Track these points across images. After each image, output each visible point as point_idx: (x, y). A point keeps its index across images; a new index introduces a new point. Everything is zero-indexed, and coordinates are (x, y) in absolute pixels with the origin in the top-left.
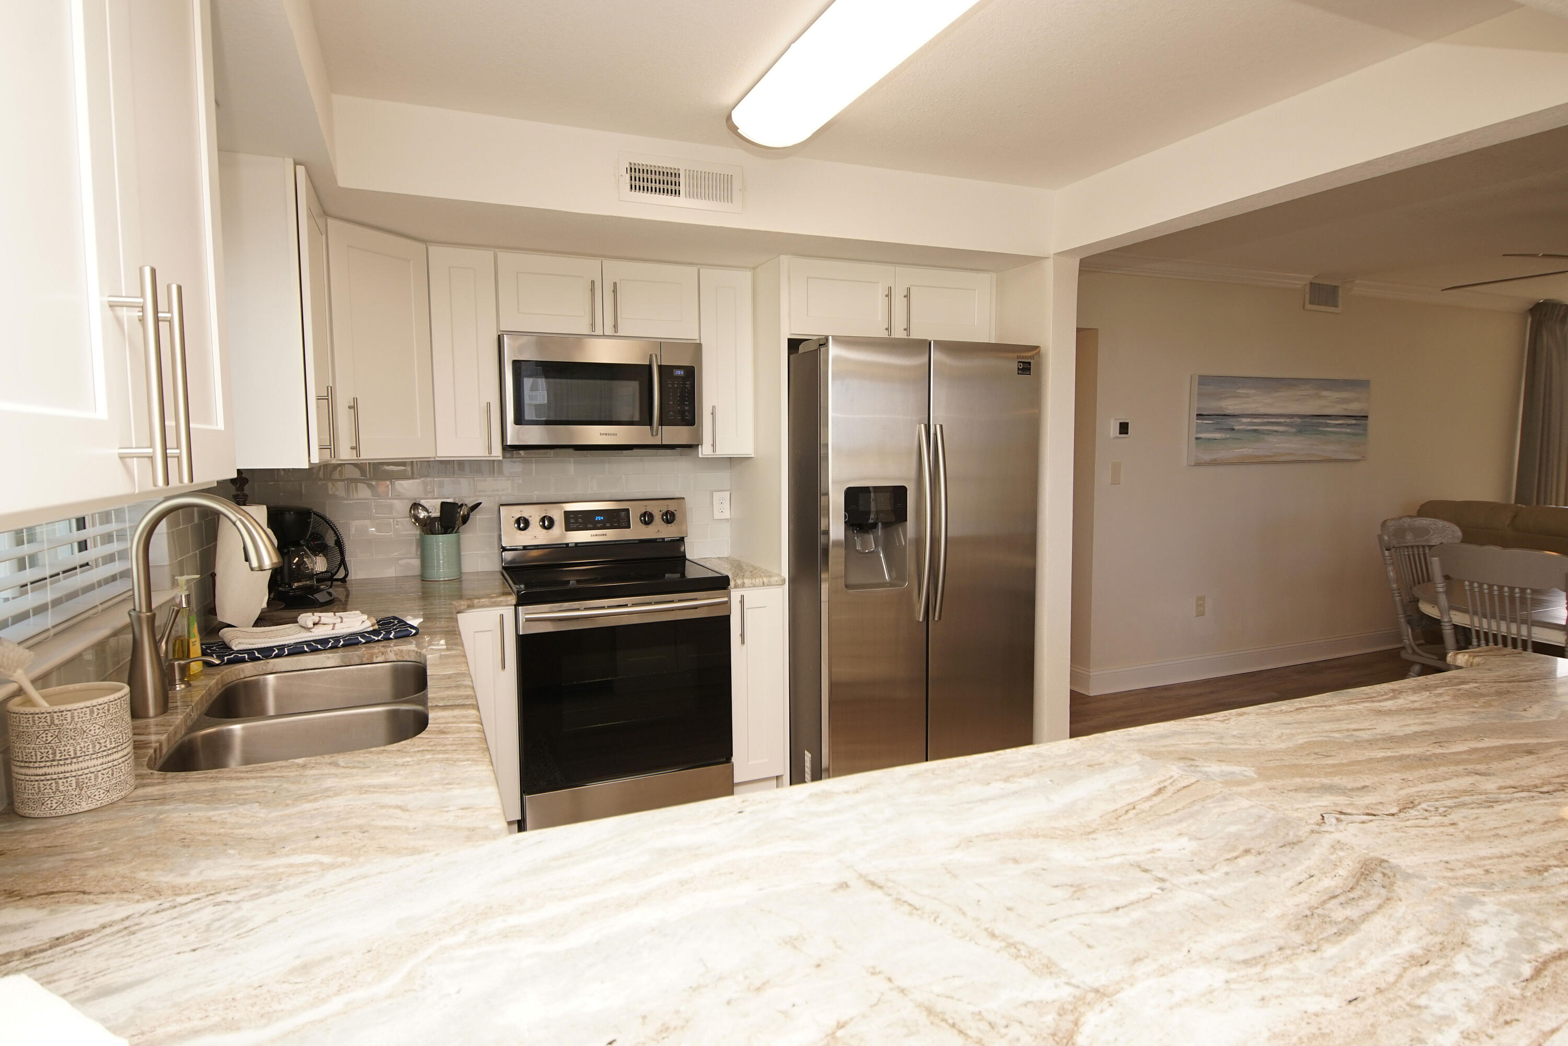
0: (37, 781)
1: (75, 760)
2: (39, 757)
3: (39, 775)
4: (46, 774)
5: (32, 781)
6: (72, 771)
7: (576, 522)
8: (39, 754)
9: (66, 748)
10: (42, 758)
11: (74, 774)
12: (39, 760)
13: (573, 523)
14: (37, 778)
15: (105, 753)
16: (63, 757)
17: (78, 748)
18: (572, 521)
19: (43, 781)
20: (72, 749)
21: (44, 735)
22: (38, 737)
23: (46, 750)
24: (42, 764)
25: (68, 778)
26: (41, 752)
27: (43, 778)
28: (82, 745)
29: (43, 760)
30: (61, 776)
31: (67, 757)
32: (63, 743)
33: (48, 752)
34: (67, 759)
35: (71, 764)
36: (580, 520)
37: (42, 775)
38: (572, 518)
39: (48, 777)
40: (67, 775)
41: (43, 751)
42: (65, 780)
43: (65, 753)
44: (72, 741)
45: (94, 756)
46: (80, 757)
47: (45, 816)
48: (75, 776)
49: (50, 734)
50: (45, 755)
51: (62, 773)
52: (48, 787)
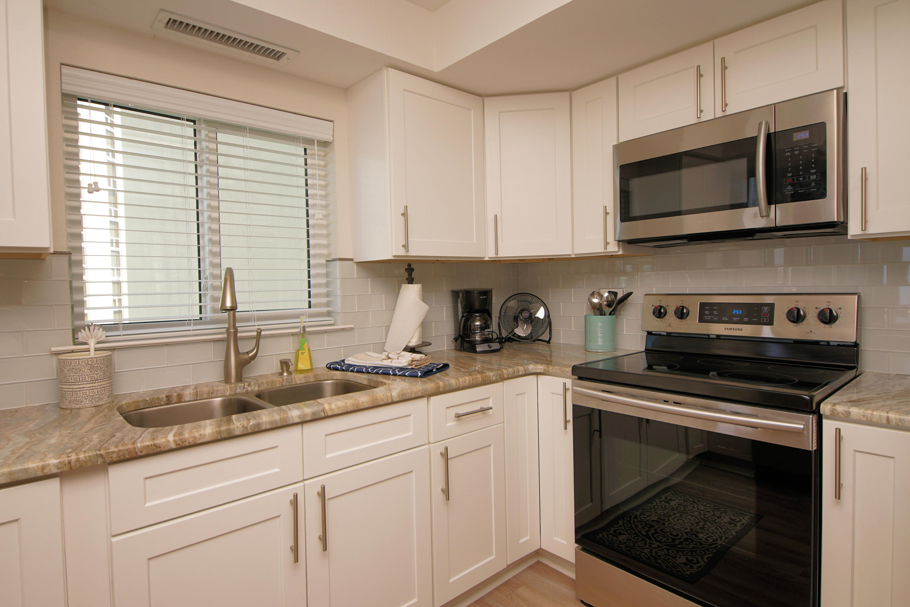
0: (79, 391)
1: (97, 381)
2: (81, 380)
3: (81, 388)
4: (84, 388)
5: (77, 391)
6: (95, 386)
7: (711, 314)
8: (81, 378)
9: (94, 375)
10: (82, 380)
11: (96, 387)
12: (81, 381)
13: (707, 315)
14: (79, 390)
15: (108, 379)
16: (92, 380)
17: (98, 376)
18: (707, 312)
19: (82, 391)
20: (96, 376)
21: (84, 369)
22: (80, 370)
23: (85, 376)
24: (82, 383)
25: (94, 389)
26: (82, 377)
27: (82, 389)
28: (100, 374)
29: (83, 381)
30: (91, 388)
31: (94, 379)
32: (92, 373)
33: (85, 377)
34: (94, 381)
35: (95, 383)
36: (715, 312)
37: (82, 388)
38: (707, 310)
39: (85, 389)
40: (94, 388)
41: (83, 377)
42: (92, 390)
43: (93, 378)
44: (96, 372)
45: (104, 380)
46: (99, 380)
47: (83, 407)
48: (96, 389)
49: (87, 369)
50: (84, 378)
51: (91, 387)
52: (85, 394)
